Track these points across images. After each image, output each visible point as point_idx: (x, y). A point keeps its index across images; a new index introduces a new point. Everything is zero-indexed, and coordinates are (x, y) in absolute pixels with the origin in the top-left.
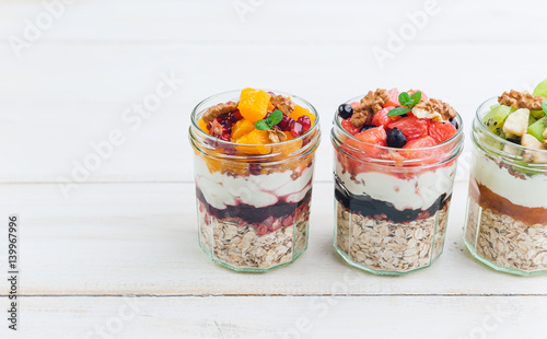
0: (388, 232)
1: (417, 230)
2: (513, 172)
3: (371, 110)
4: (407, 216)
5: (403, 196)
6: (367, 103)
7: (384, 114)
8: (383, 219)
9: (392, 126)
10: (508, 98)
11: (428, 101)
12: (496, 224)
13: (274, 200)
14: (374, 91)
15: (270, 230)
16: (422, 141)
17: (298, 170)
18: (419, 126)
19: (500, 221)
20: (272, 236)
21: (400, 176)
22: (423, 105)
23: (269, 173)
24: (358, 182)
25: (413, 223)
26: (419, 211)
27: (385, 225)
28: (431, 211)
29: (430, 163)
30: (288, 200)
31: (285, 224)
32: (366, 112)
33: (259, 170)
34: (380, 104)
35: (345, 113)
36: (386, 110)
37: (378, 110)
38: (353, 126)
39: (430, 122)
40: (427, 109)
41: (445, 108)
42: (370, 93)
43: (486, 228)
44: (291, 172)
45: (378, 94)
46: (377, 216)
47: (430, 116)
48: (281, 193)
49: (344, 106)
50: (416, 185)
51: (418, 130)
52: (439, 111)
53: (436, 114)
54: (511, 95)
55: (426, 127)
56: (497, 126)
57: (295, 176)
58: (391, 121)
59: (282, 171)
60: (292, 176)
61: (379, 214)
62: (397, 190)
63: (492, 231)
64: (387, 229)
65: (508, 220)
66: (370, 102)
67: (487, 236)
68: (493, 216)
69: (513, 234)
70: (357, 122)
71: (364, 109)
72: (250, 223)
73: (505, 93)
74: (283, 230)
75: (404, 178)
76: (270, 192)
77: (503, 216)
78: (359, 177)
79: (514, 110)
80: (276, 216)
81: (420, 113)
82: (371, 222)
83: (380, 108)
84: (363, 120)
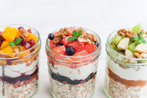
0: (68, 88)
1: (81, 87)
2: (120, 65)
3: (61, 37)
4: (76, 82)
5: (73, 75)
6: (59, 34)
7: (66, 40)
8: (66, 83)
9: (69, 45)
10: (121, 33)
11: (85, 34)
12: (115, 85)
13: (19, 75)
14: (63, 29)
15: (19, 86)
16: (82, 52)
17: (29, 62)
18: (80, 45)
19: (116, 84)
20: (21, 88)
21: (72, 67)
22: (82, 36)
23: (15, 64)
24: (55, 68)
25: (79, 85)
26: (81, 80)
27: (67, 85)
28: (87, 80)
29: (85, 62)
30: (26, 74)
31: (26, 83)
32: (59, 38)
33: (11, 64)
34: (65, 35)
35: (51, 37)
36: (67, 38)
37: (64, 38)
38: (54, 44)
39: (86, 43)
40: (84, 38)
41: (92, 37)
42: (61, 29)
43: (111, 85)
44: (26, 64)
45: (65, 30)
46: (63, 82)
47: (86, 41)
48: (23, 72)
49: (51, 34)
50: (79, 71)
51: (80, 47)
52: (90, 39)
53: (89, 40)
54: (122, 31)
55: (83, 46)
56: (116, 44)
57: (28, 65)
58: (69, 43)
59: (22, 64)
60: (26, 65)
61: (64, 81)
62: (71, 73)
63: (113, 87)
64: (68, 87)
65: (119, 84)
66: (61, 34)
67: (112, 89)
68: (113, 81)
69: (121, 89)
70: (55, 42)
71: (58, 36)
72: (10, 83)
73: (120, 30)
74: (26, 86)
75: (73, 68)
76: (17, 72)
77: (118, 82)
78: (55, 66)
79: (123, 38)
80: (21, 81)
81: (81, 40)
82: (61, 84)
83: (65, 36)
84: (57, 41)
